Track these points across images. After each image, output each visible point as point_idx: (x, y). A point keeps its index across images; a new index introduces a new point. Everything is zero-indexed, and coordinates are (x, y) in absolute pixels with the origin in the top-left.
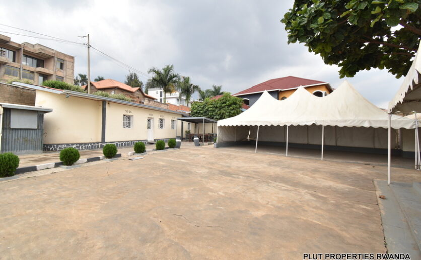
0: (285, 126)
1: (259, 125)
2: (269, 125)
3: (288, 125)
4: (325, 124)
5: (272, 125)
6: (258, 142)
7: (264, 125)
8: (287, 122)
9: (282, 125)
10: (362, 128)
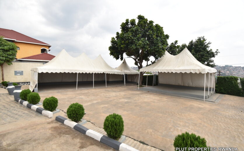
0: (93, 73)
1: (78, 72)
2: (84, 73)
3: (94, 73)
4: (106, 73)
5: (86, 73)
6: (78, 82)
7: (81, 73)
8: (94, 72)
9: (91, 73)
10: (115, 74)
